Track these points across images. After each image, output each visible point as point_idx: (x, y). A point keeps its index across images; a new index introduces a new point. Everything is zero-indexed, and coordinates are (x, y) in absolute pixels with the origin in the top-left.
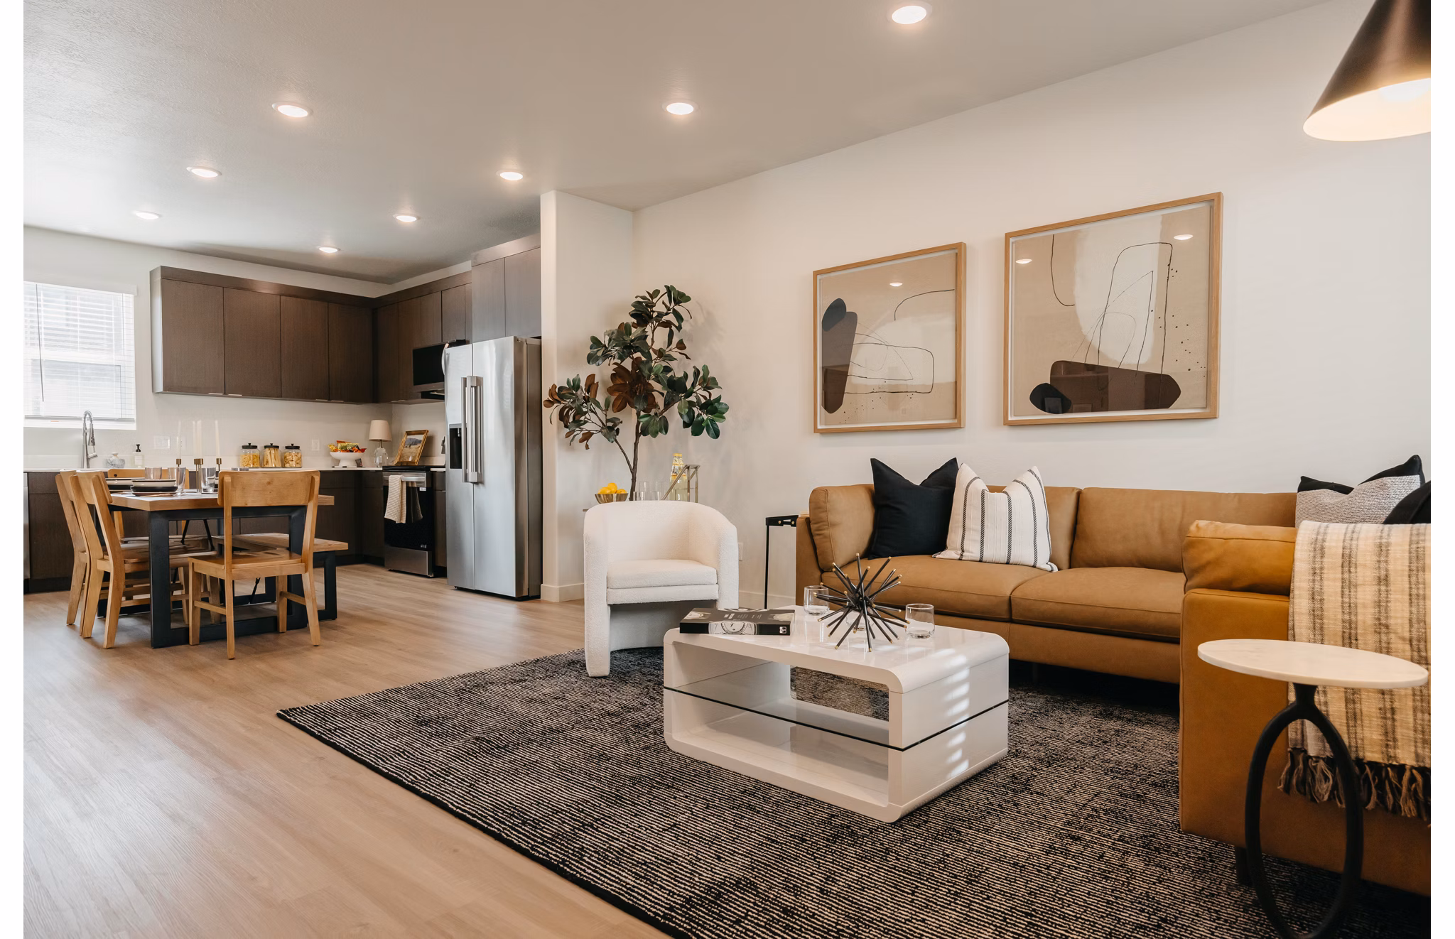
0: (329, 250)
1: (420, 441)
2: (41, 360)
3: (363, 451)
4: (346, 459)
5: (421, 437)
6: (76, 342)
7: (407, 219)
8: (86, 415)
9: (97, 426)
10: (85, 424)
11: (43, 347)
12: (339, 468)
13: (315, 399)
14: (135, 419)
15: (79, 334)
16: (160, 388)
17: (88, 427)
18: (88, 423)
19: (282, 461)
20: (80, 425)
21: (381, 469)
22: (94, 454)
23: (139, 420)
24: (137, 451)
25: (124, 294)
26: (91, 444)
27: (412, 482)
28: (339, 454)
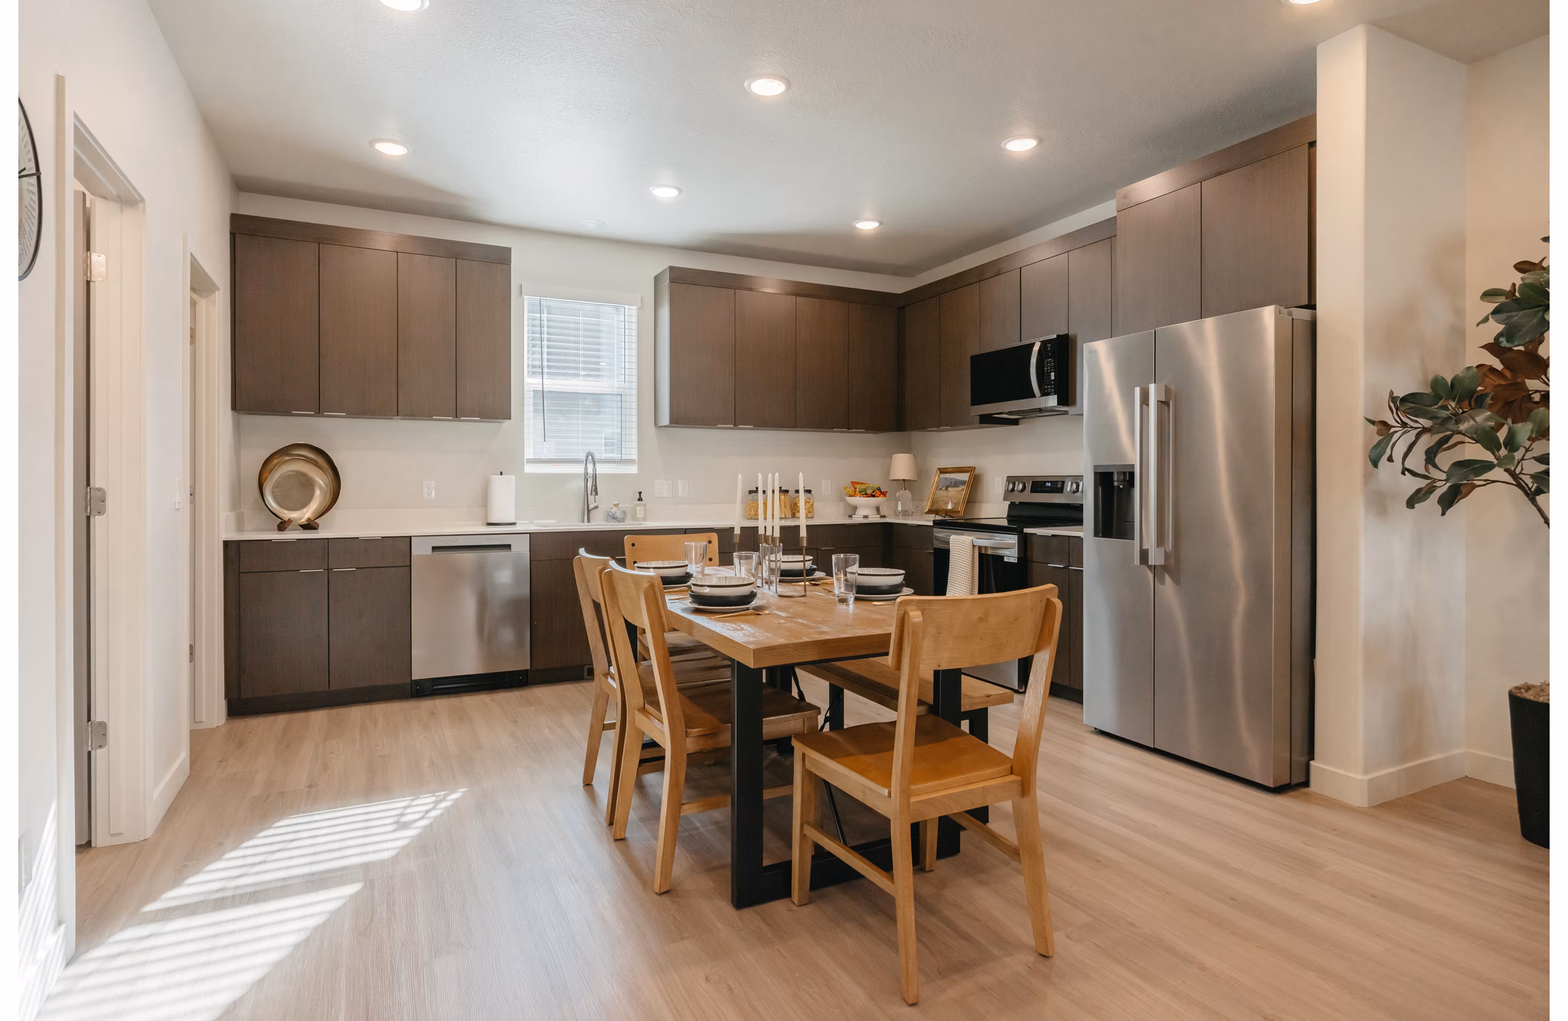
0: (867, 226)
1: (963, 483)
2: (543, 391)
3: (884, 494)
4: (865, 506)
5: (965, 477)
6: (578, 369)
7: (1021, 146)
8: (588, 457)
9: (601, 469)
10: (586, 468)
11: (545, 376)
12: (858, 519)
13: (833, 428)
14: (637, 460)
15: (581, 359)
16: (665, 419)
17: (590, 471)
18: (590, 466)
19: (792, 510)
20: (579, 469)
21: (931, 524)
22: (595, 504)
23: (641, 462)
24: (639, 500)
25: (626, 307)
26: (594, 493)
27: (986, 547)
28: (858, 500)
